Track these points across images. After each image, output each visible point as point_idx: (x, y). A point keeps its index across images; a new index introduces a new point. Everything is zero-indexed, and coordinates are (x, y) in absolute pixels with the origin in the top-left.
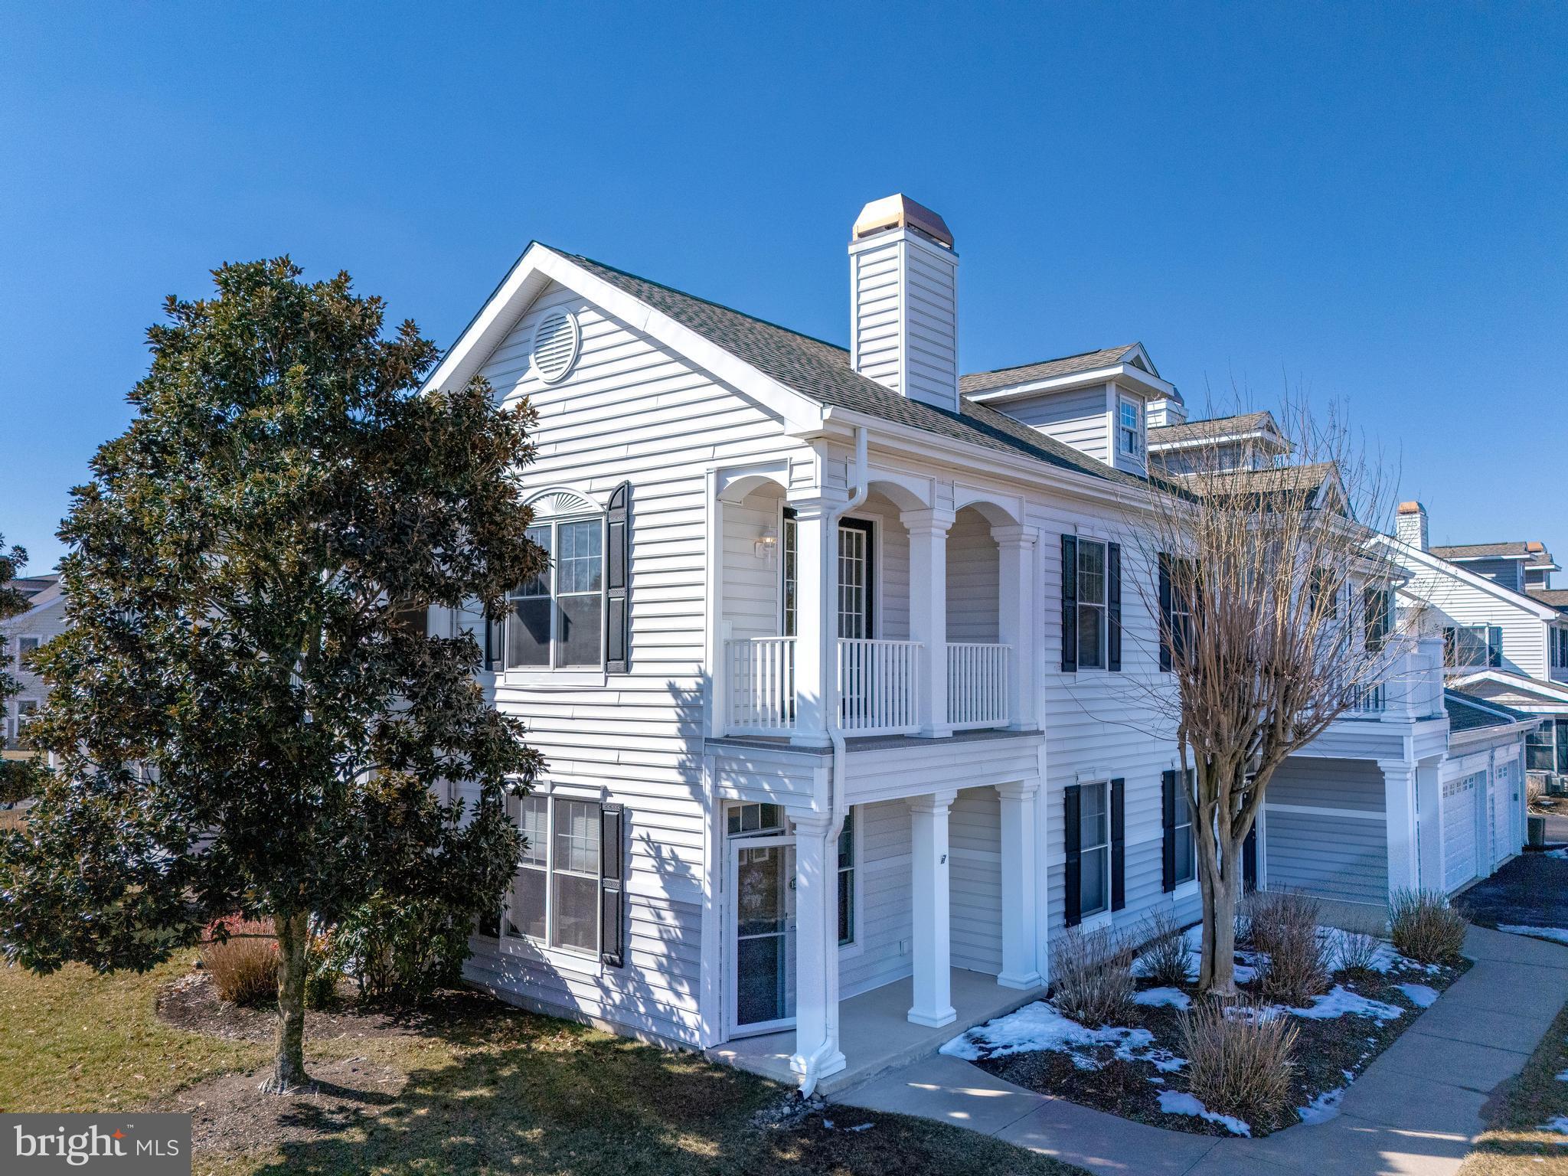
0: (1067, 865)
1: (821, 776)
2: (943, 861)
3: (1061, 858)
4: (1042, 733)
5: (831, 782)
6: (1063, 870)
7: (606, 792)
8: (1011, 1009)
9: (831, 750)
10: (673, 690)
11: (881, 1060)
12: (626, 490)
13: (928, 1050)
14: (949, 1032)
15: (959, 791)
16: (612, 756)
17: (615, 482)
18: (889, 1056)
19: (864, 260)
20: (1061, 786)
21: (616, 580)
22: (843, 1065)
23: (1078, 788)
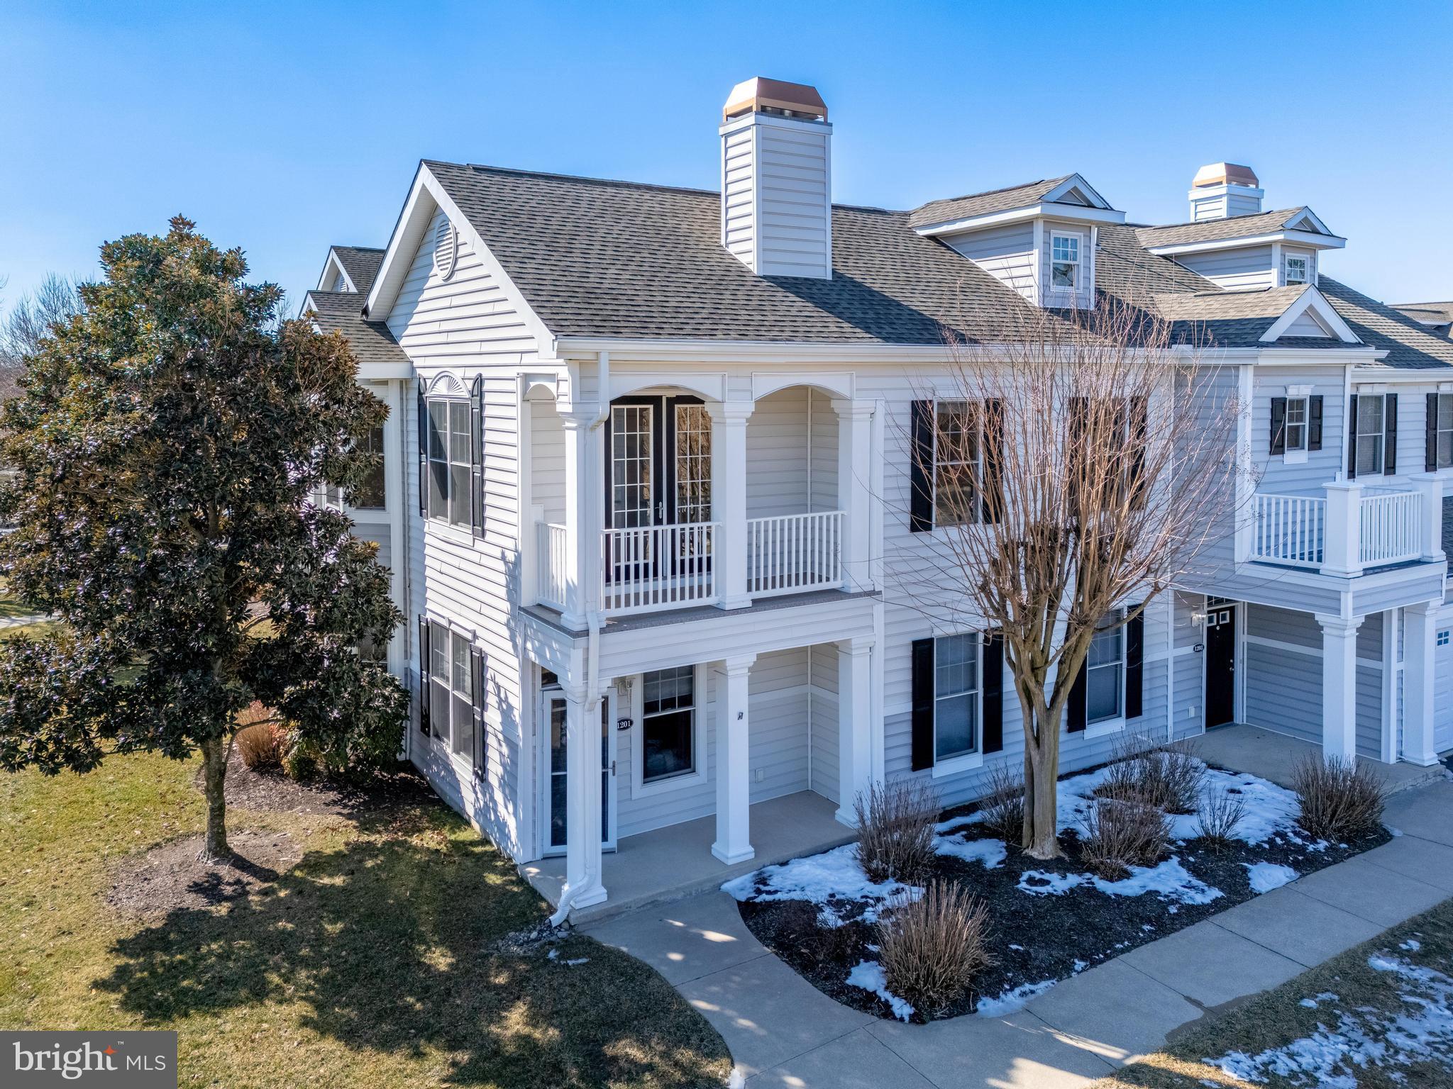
0: (914, 713)
1: (577, 655)
2: (740, 717)
3: (905, 706)
4: (880, 593)
5: (586, 660)
6: (910, 717)
7: (475, 636)
8: (825, 848)
9: (586, 633)
10: (503, 558)
11: (646, 895)
12: (479, 381)
13: (707, 887)
14: (740, 869)
15: (758, 656)
16: (476, 606)
17: (473, 373)
18: (658, 891)
19: (731, 141)
20: (908, 640)
21: (476, 460)
22: (605, 898)
23: (930, 642)
